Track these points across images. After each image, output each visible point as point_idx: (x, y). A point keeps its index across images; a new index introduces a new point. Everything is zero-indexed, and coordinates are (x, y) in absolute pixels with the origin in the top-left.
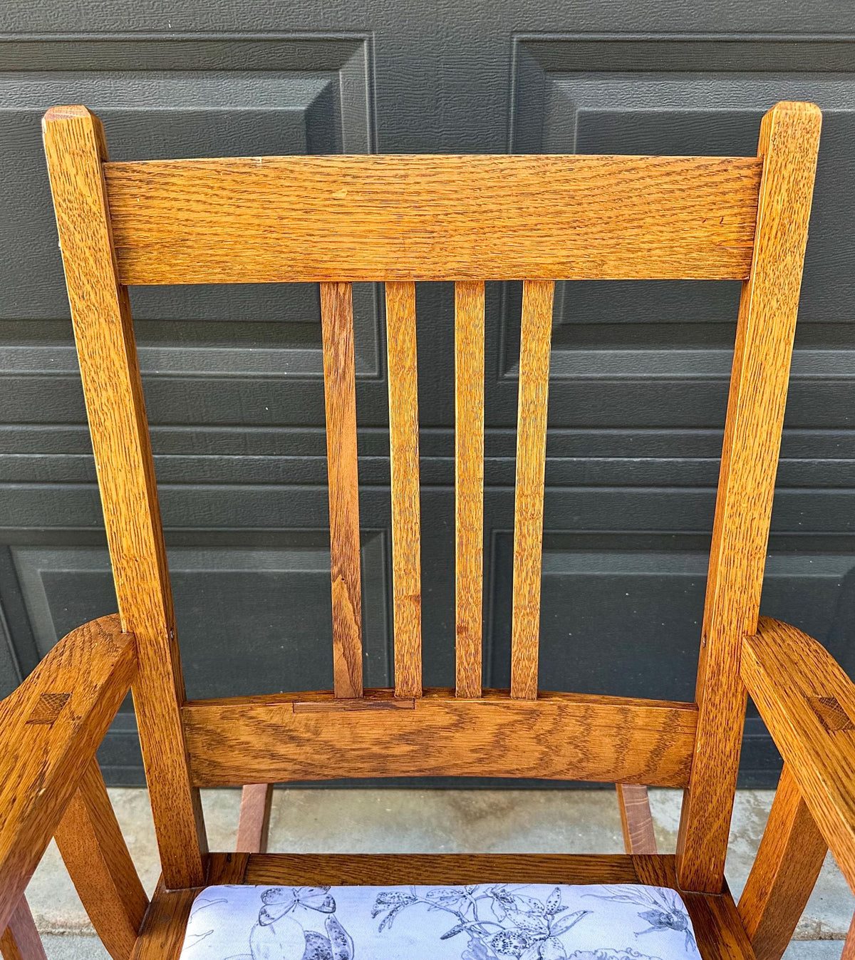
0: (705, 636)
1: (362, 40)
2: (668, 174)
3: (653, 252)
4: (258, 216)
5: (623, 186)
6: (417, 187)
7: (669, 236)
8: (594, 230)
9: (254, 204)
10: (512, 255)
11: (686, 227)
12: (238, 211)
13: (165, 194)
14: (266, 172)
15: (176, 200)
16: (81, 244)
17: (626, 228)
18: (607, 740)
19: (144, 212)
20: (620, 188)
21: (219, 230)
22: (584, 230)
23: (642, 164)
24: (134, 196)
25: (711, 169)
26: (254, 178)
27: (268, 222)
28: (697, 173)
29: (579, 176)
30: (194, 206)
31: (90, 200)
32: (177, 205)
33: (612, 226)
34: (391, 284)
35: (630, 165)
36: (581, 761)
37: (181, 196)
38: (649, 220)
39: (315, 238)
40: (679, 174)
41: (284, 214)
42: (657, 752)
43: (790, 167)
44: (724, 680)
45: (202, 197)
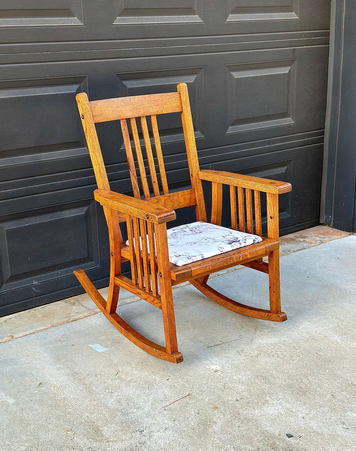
0: (192, 175)
1: (86, 76)
2: (168, 96)
3: (169, 109)
5: (162, 98)
6: (132, 102)
7: (170, 105)
8: (160, 106)
9: (110, 107)
10: (149, 111)
11: (172, 104)
12: (108, 108)
13: (97, 107)
14: (110, 101)
16: (88, 116)
17: (164, 105)
18: (182, 198)
19: (95, 110)
21: (106, 112)
22: (158, 106)
23: (164, 95)
24: (93, 107)
26: (109, 103)
27: (112, 110)
28: (172, 95)
29: (155, 97)
31: (88, 108)
33: (162, 105)
34: (131, 118)
35: (162, 95)
36: (179, 204)
37: (100, 107)
38: (167, 103)
39: (120, 112)
42: (190, 199)
43: (185, 93)
44: (197, 180)
45: (102, 107)
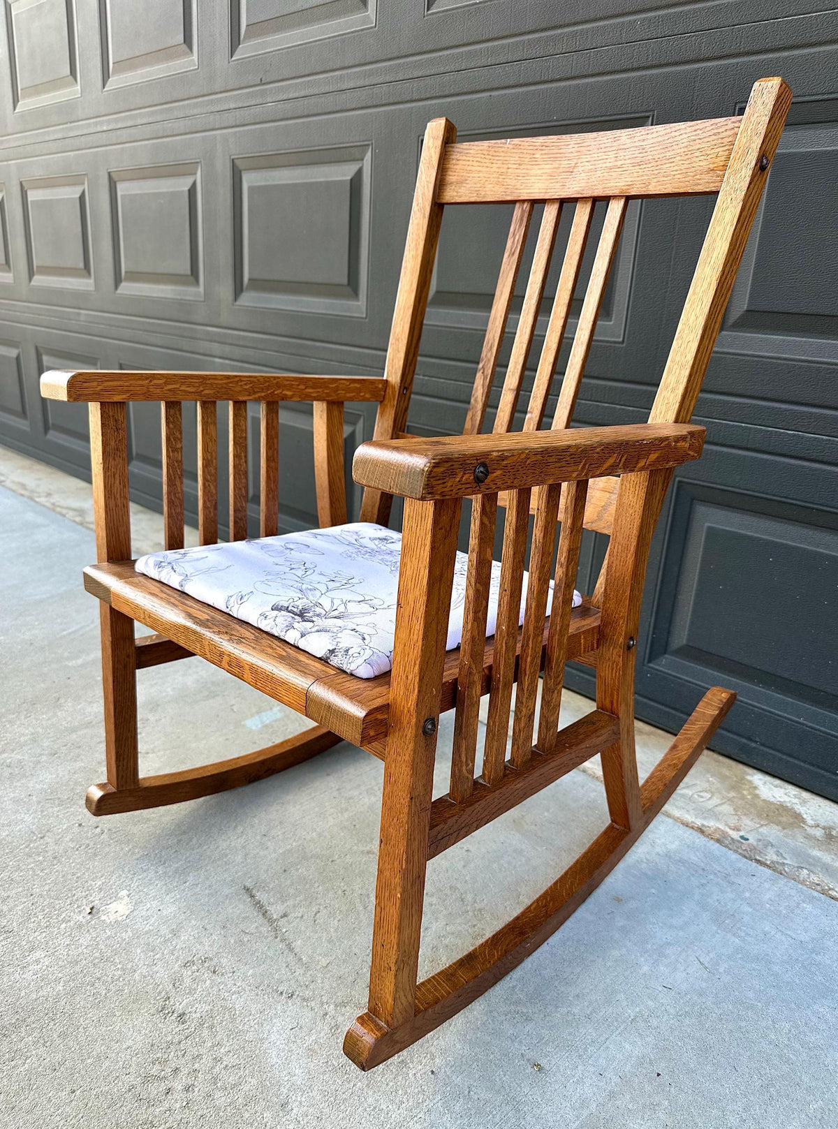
2: (695, 131)
3: (676, 176)
4: (499, 168)
7: (686, 166)
8: (650, 165)
10: (606, 182)
11: (698, 160)
12: (492, 166)
13: (466, 158)
14: (509, 146)
15: (469, 161)
16: (424, 179)
17: (665, 164)
20: (669, 141)
21: (481, 175)
22: (645, 166)
25: (719, 125)
26: (503, 149)
27: (503, 170)
28: (712, 128)
29: (651, 137)
30: (475, 164)
31: (434, 160)
32: (468, 163)
33: (659, 163)
34: (548, 200)
38: (678, 158)
39: (520, 178)
40: (701, 130)
41: (510, 166)
43: (755, 116)
